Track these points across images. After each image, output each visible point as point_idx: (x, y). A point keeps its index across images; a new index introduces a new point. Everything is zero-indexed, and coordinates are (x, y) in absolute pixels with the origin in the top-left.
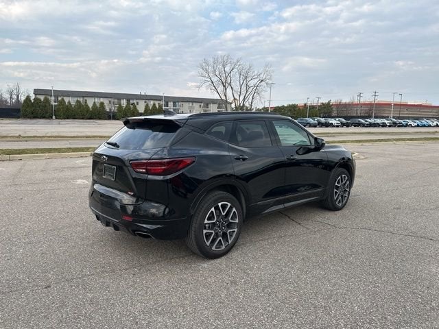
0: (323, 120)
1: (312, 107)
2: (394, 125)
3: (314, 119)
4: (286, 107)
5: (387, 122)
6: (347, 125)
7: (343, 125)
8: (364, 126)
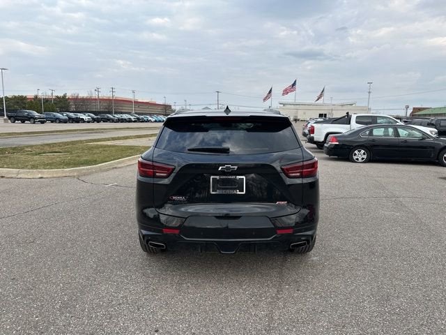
0: (72, 115)
1: (46, 100)
2: (138, 120)
3: (63, 114)
4: (11, 99)
5: (132, 118)
6: (98, 121)
7: (94, 120)
8: (113, 121)
